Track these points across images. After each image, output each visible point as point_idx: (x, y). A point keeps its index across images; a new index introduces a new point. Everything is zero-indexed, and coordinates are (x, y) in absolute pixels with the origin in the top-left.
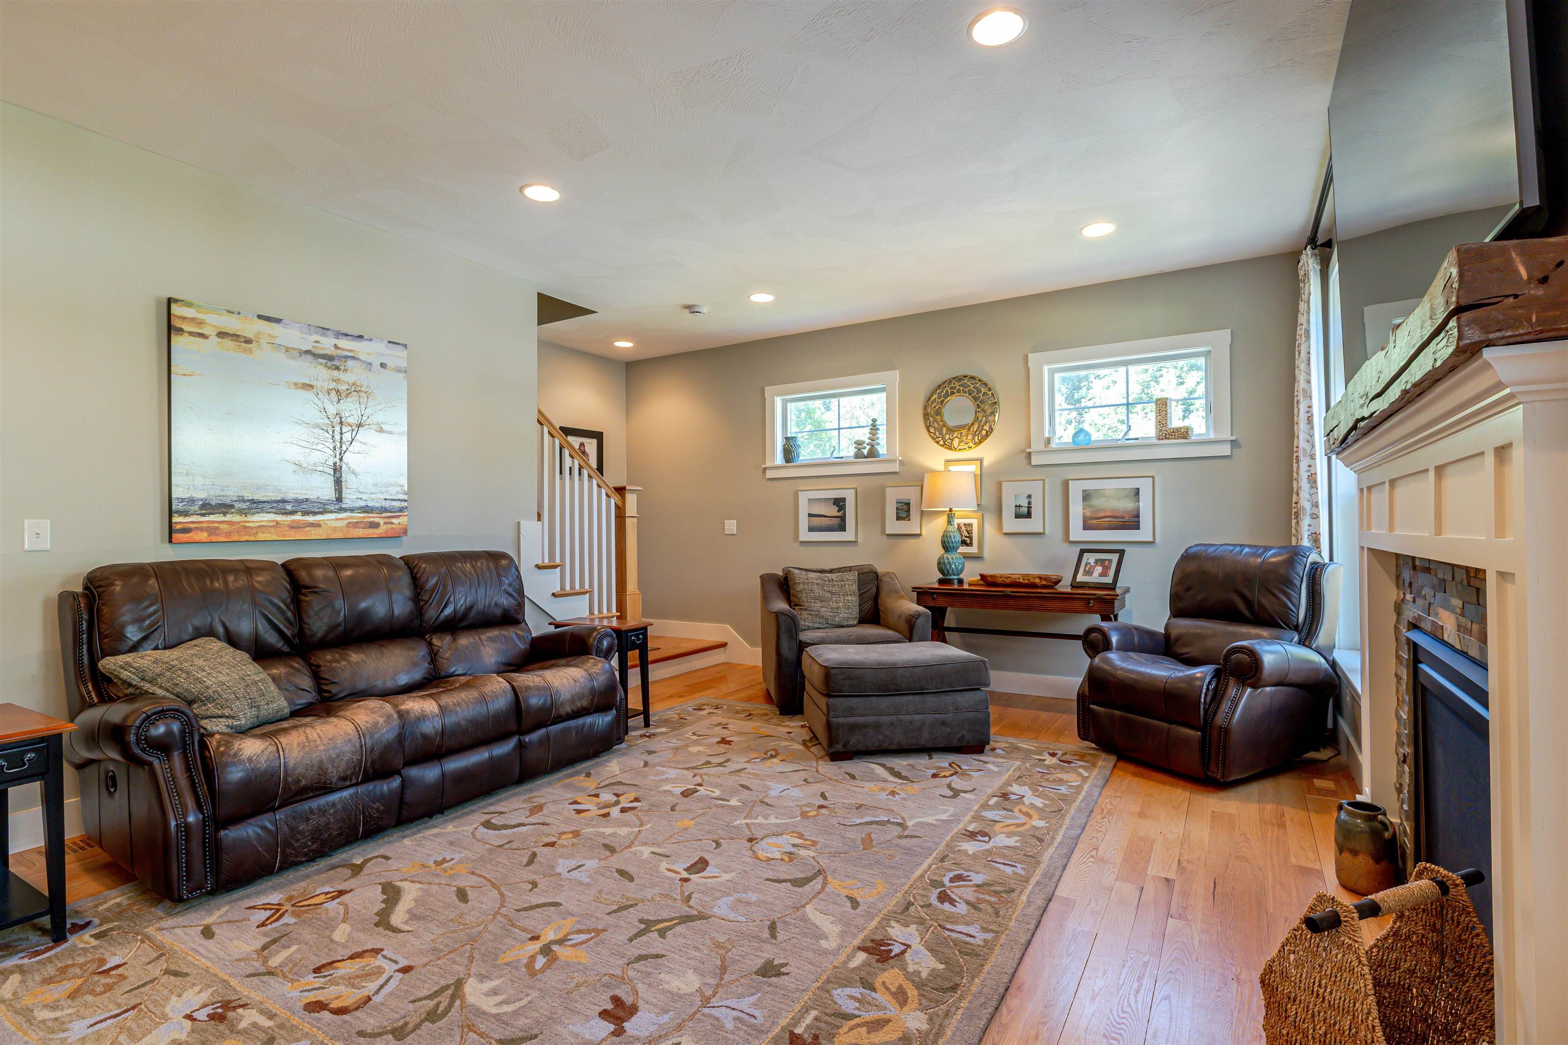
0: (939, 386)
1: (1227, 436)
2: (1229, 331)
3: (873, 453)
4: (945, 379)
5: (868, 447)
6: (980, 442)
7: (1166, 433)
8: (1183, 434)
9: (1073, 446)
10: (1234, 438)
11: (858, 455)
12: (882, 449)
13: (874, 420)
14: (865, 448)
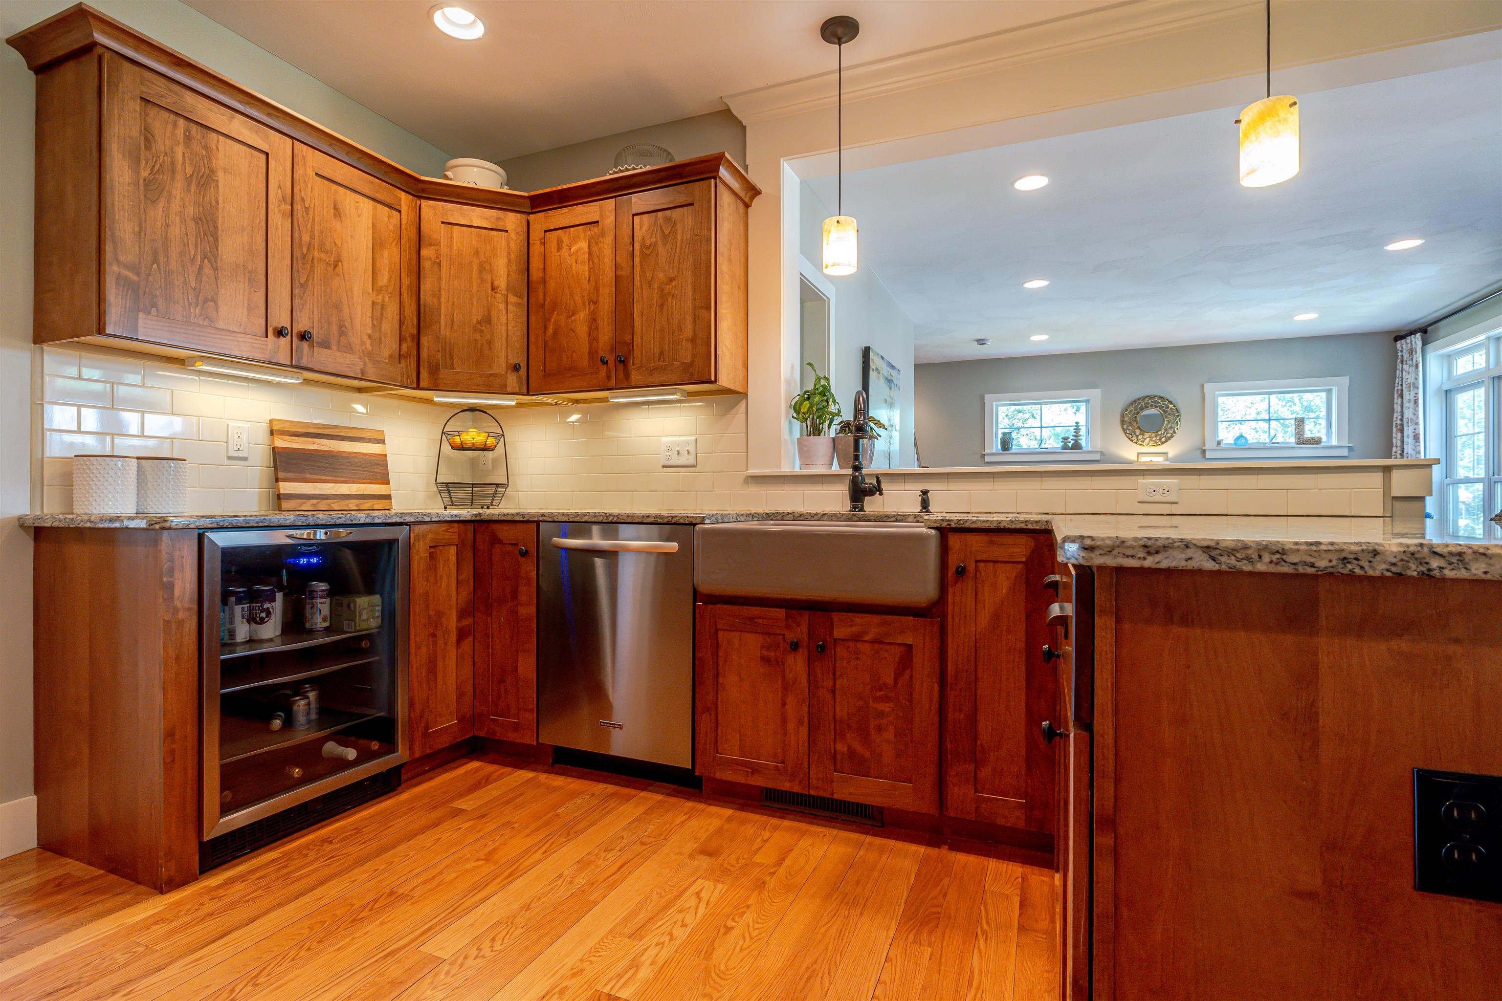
0: (1135, 401)
1: (1346, 443)
2: (1348, 378)
3: (1077, 446)
4: (1139, 397)
5: (1073, 442)
6: (1166, 441)
7: (1302, 441)
8: (1317, 441)
9: (1234, 447)
10: (1351, 445)
11: (1065, 447)
12: (1083, 442)
13: (1077, 423)
14: (1070, 442)
